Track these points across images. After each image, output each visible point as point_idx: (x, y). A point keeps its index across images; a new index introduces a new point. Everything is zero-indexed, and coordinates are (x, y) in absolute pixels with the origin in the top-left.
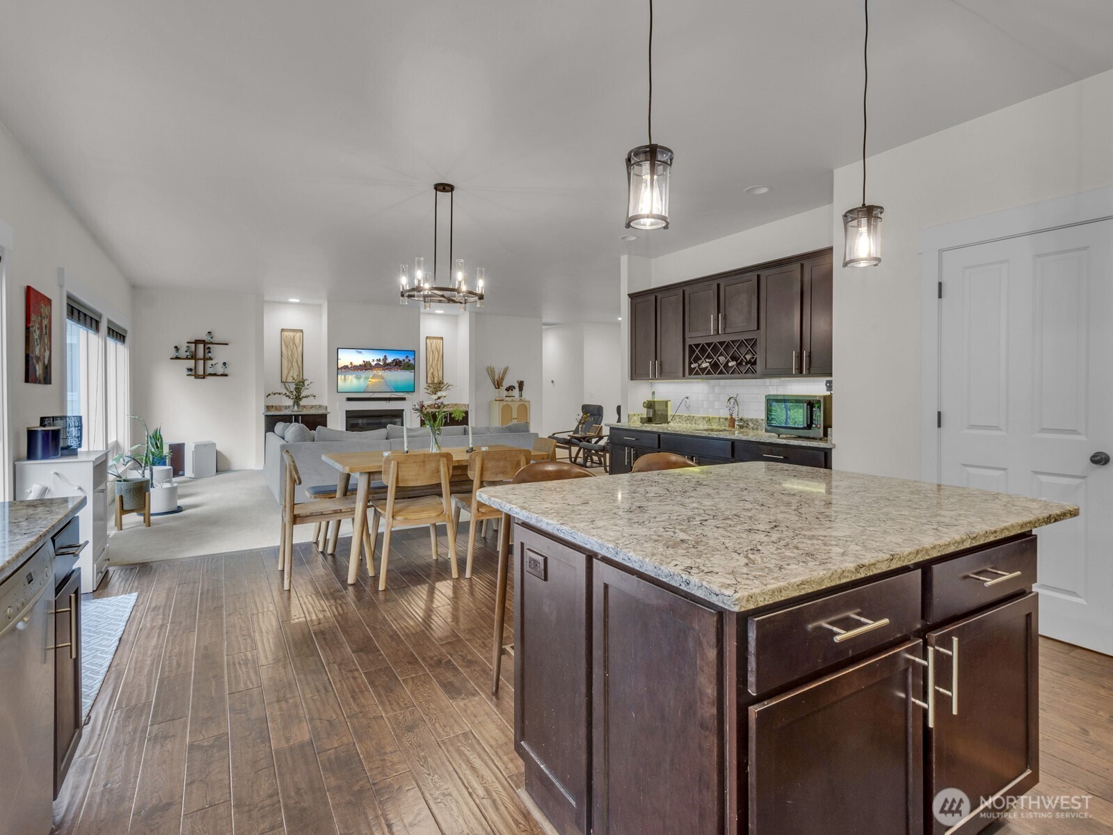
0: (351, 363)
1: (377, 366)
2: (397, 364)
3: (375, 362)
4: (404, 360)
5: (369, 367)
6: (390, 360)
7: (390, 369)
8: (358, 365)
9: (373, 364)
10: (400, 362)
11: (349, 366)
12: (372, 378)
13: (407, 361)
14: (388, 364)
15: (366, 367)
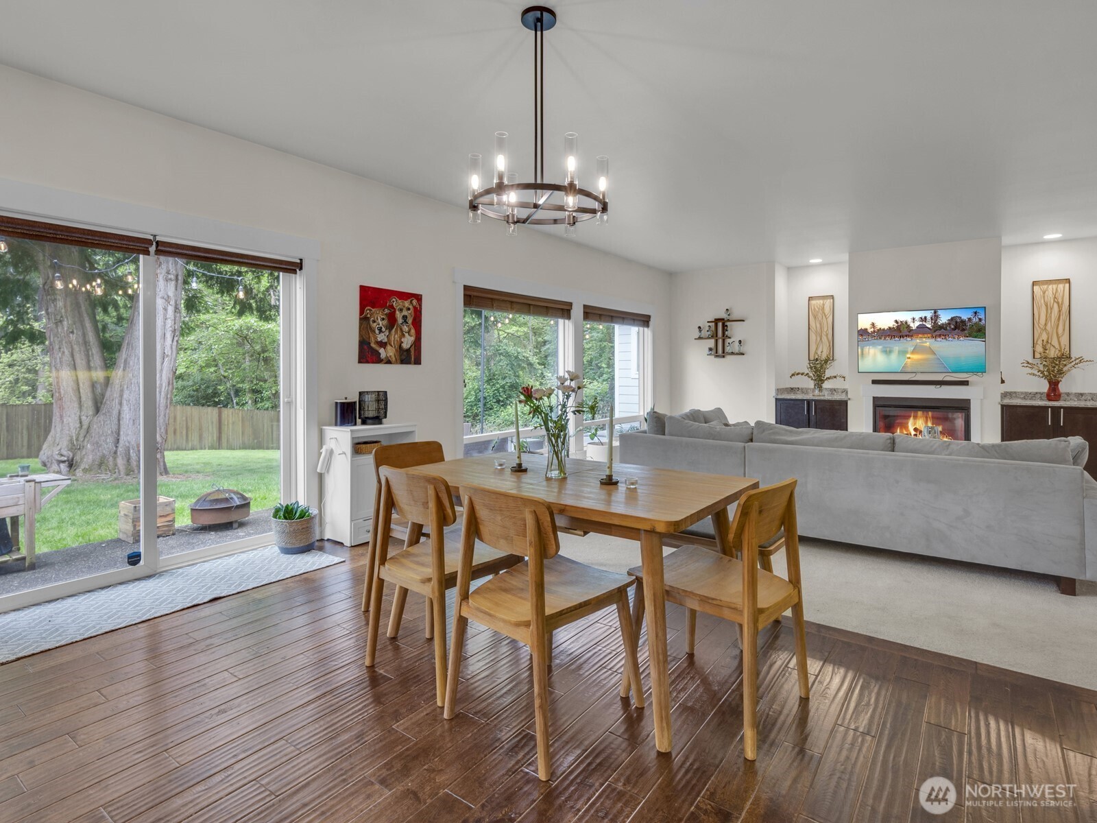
0: (873, 324)
1: (922, 330)
2: (958, 327)
3: (917, 323)
4: (970, 319)
5: (905, 331)
6: (944, 318)
7: (945, 336)
8: (886, 328)
9: (914, 326)
10: (963, 322)
11: (870, 330)
12: (913, 352)
13: (975, 320)
14: (942, 327)
15: (901, 331)
